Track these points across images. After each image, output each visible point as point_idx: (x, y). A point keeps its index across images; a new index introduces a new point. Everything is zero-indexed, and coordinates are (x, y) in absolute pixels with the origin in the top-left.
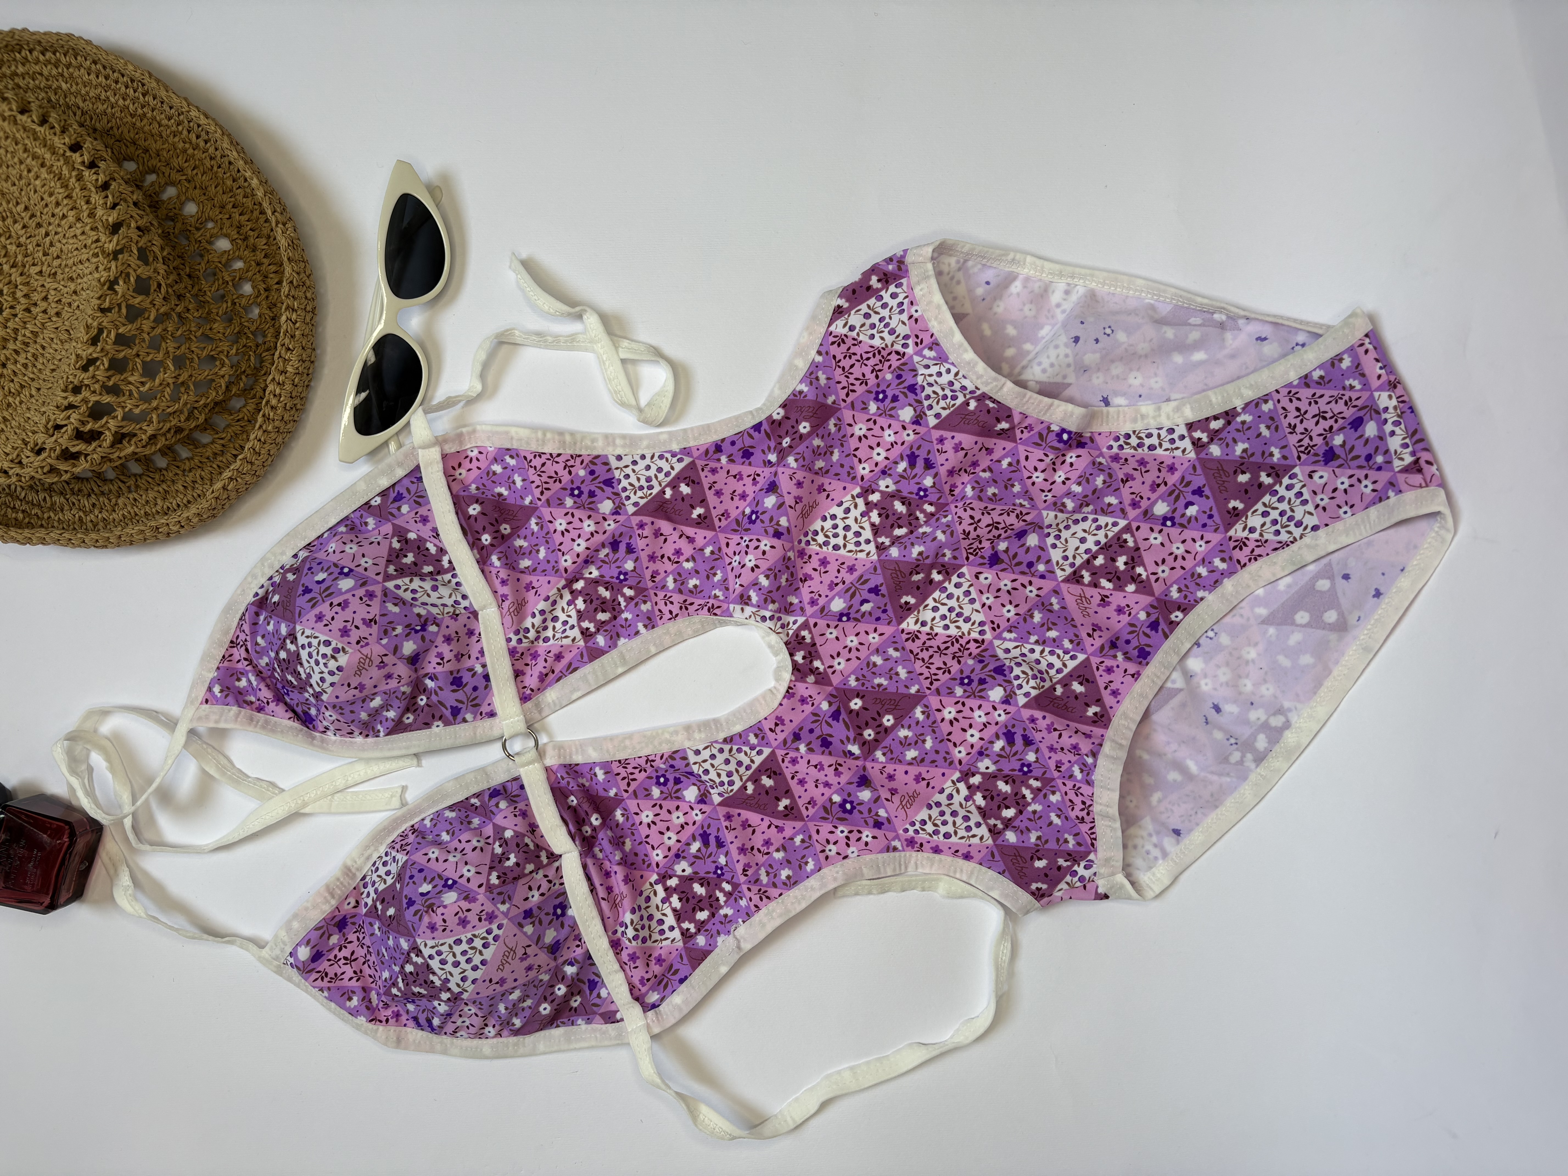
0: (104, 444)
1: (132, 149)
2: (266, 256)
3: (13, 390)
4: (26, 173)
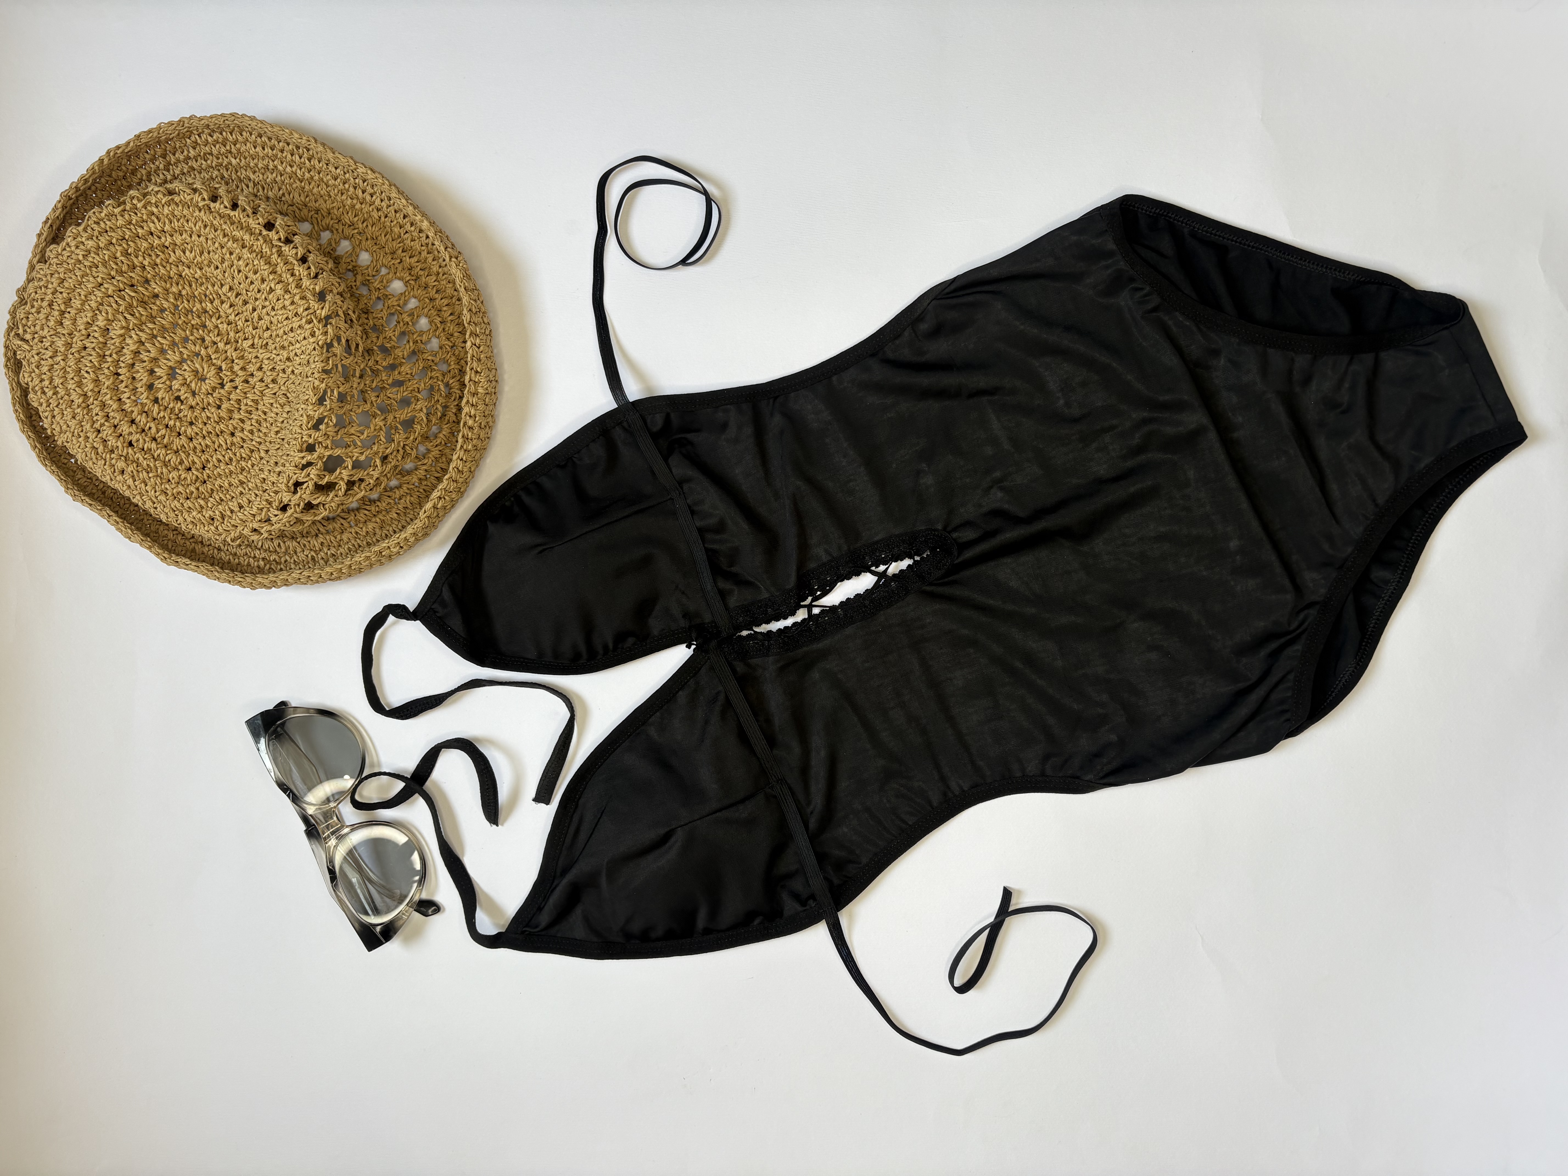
0: (340, 493)
1: (305, 211)
2: (437, 292)
3: (244, 455)
4: (228, 255)
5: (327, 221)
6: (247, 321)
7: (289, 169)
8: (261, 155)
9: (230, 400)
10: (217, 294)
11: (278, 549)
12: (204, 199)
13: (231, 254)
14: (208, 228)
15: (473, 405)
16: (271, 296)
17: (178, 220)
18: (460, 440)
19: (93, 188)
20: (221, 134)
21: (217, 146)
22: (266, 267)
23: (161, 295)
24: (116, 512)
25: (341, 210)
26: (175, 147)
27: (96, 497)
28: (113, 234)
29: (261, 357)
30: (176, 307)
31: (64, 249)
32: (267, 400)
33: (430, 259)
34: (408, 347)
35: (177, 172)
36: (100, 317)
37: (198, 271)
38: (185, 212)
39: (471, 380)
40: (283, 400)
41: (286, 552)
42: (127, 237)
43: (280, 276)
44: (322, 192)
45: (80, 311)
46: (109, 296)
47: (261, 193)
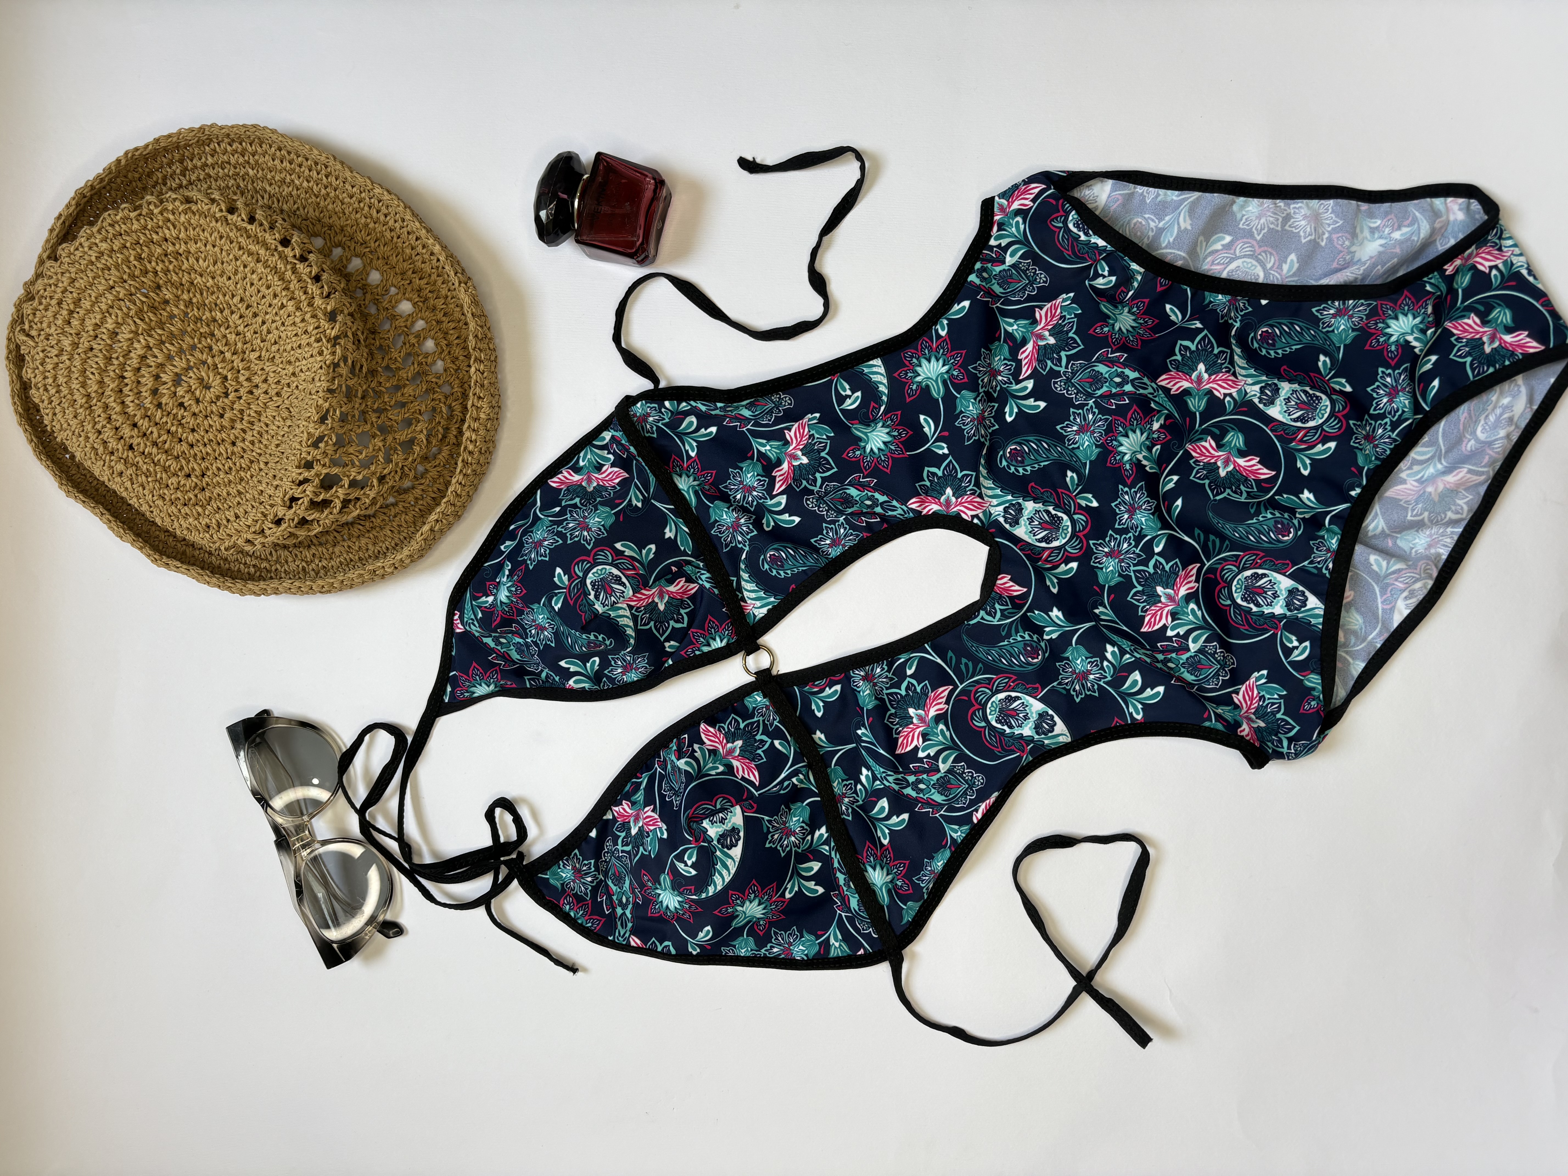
0: (335, 511)
1: (319, 227)
2: (445, 315)
3: (243, 466)
4: (242, 268)
5: (340, 237)
6: (255, 333)
7: (305, 184)
8: (279, 167)
9: (233, 409)
10: (228, 304)
11: (269, 557)
12: (221, 210)
13: (245, 266)
14: (224, 239)
15: (474, 430)
16: (282, 312)
17: (194, 229)
18: (460, 464)
19: (108, 188)
20: (241, 144)
21: (236, 156)
22: (279, 283)
23: (171, 302)
24: (109, 510)
25: (354, 228)
26: (193, 154)
27: (89, 493)
28: (128, 238)
29: (267, 369)
30: (186, 314)
31: (77, 249)
32: (270, 412)
33: (439, 282)
34: (412, 368)
35: (193, 178)
36: (109, 320)
37: (210, 280)
38: (202, 221)
39: (473, 405)
40: (285, 414)
41: (277, 561)
42: (141, 242)
43: (293, 292)
44: (337, 209)
45: (88, 312)
46: (120, 300)
47: (276, 205)
